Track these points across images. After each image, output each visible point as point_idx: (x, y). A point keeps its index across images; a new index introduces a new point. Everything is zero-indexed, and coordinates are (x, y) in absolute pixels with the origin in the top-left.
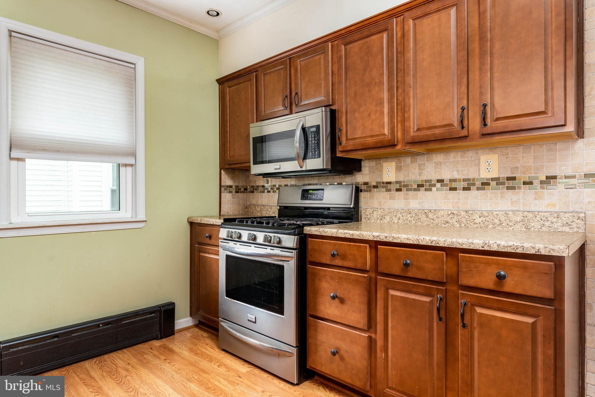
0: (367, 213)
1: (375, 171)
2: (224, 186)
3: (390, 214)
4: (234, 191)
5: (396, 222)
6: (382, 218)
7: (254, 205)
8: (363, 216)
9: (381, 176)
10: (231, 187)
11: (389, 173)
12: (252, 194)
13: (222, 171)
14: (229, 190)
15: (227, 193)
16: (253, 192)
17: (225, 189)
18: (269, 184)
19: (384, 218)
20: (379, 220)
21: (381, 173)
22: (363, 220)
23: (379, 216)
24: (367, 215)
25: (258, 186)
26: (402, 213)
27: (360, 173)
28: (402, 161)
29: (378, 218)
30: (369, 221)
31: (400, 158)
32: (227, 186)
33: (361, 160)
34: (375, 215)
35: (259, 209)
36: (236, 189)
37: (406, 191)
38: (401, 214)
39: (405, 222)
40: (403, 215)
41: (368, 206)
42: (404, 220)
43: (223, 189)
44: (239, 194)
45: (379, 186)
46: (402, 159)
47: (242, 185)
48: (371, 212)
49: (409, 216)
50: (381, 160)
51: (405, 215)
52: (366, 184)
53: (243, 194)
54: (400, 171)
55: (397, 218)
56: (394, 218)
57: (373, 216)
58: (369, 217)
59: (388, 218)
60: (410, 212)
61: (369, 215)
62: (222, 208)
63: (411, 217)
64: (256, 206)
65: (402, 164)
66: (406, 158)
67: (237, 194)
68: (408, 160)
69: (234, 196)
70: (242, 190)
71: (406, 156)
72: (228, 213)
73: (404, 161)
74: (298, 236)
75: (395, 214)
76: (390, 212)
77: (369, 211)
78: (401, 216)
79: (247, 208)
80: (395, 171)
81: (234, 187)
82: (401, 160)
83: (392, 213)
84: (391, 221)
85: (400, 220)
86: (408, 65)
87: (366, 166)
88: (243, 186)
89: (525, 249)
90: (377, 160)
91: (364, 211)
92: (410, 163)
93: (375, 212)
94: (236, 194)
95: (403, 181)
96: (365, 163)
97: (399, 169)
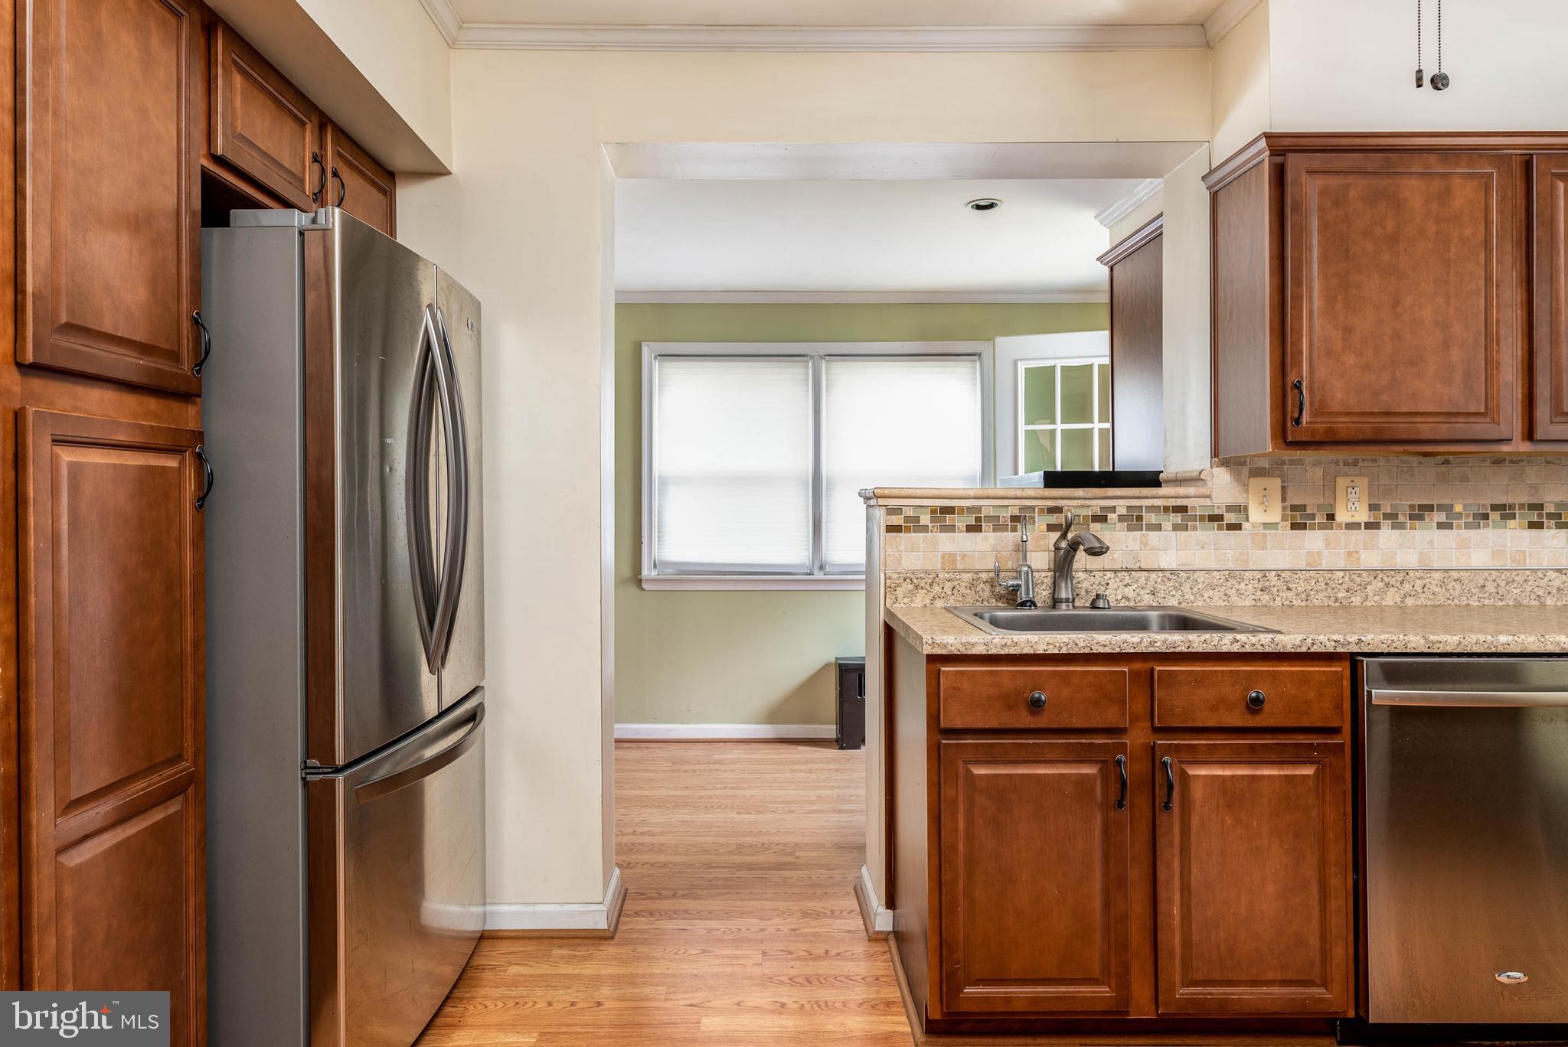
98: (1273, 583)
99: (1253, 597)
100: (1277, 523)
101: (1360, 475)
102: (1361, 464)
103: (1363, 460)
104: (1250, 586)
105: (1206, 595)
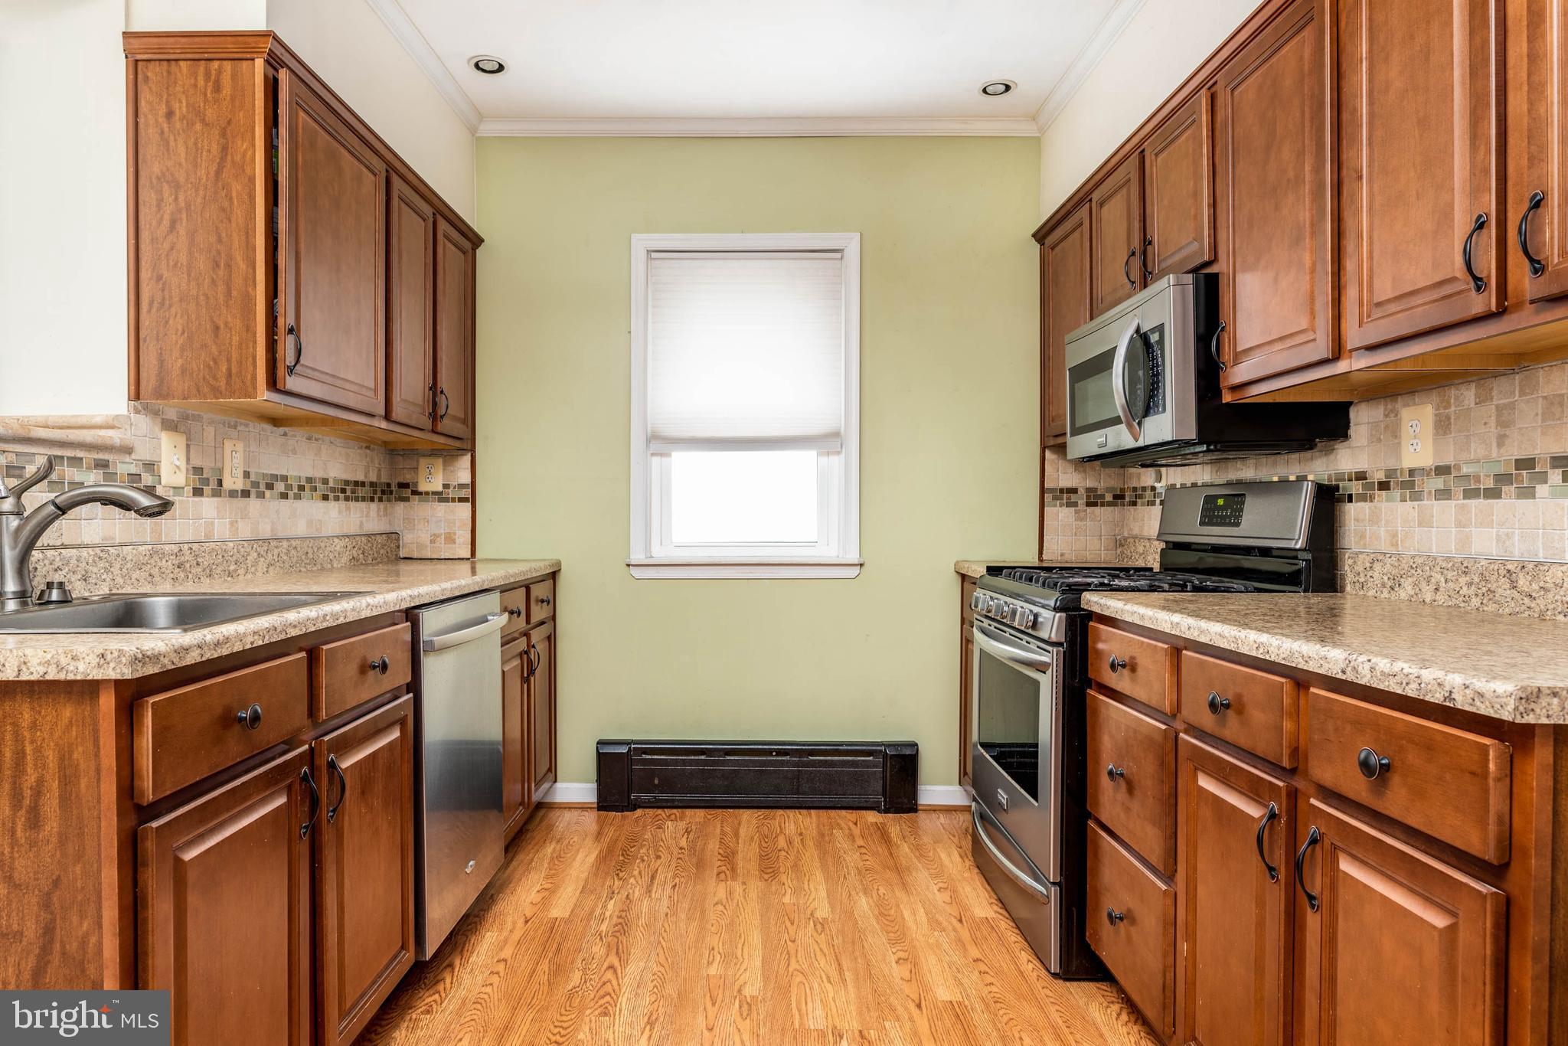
0: (1359, 568)
1: (1382, 437)
2: (1052, 490)
3: (1413, 571)
4: (1082, 502)
5: (1428, 600)
6: (1395, 584)
7: (1135, 537)
8: (1350, 577)
9: (1397, 449)
10: (1074, 491)
11: (1415, 442)
12: (1132, 508)
13: (1048, 454)
14: (1067, 499)
15: (1061, 506)
16: (1134, 504)
17: (1055, 498)
18: (1163, 483)
19: (1400, 585)
20: (1385, 591)
21: (1396, 441)
22: (1348, 588)
23: (1386, 578)
24: (1359, 574)
25: (1144, 489)
26: (1445, 572)
27: (1346, 444)
28: (1452, 401)
29: (1384, 585)
30: (1362, 593)
31: (1446, 388)
32: (1062, 490)
33: (1351, 403)
34: (1376, 575)
35: (1141, 549)
36: (1088, 497)
37: (1464, 498)
38: (1442, 573)
39: (1454, 600)
40: (1449, 577)
41: (1365, 544)
42: (1452, 593)
43: (1048, 497)
44: (1097, 510)
45: (1392, 484)
46: (1453, 392)
47: (1110, 485)
48: (1368, 565)
49: (1463, 580)
50: (1396, 401)
51: (1453, 578)
52: (1361, 476)
53: (1110, 509)
54: (1445, 434)
55: (1432, 587)
56: (1424, 584)
57: (1371, 577)
58: (1362, 580)
59: (1408, 584)
60: (1467, 567)
61: (1362, 575)
62: (1045, 544)
63: (1469, 584)
64: (1137, 541)
65: (1453, 408)
66: (1463, 387)
67: (1092, 508)
68: (1469, 394)
69: (1082, 515)
70: (1109, 498)
71: (1462, 383)
72: (1062, 555)
73: (1457, 398)
74: (1064, 615)
75: (1428, 574)
76: (1414, 566)
77: (1363, 561)
78: (1443, 580)
79: (1121, 545)
80: (1435, 435)
81: (1081, 491)
82: (1450, 397)
83: (1419, 571)
84: (1417, 594)
85: (1438, 593)
86: (1355, 111)
87: (1362, 418)
88: (1108, 490)
89: (1423, 685)
90: (1388, 400)
91: (1350, 562)
92: (1472, 405)
93: (1377, 566)
94: (1090, 510)
95: (1455, 465)
96: (1358, 411)
97: (1442, 426)
98: (187, 558)
99: (172, 575)
100: (183, 488)
101: (238, 439)
102: (239, 428)
103: (241, 424)
104: (169, 563)
105: (134, 576)
